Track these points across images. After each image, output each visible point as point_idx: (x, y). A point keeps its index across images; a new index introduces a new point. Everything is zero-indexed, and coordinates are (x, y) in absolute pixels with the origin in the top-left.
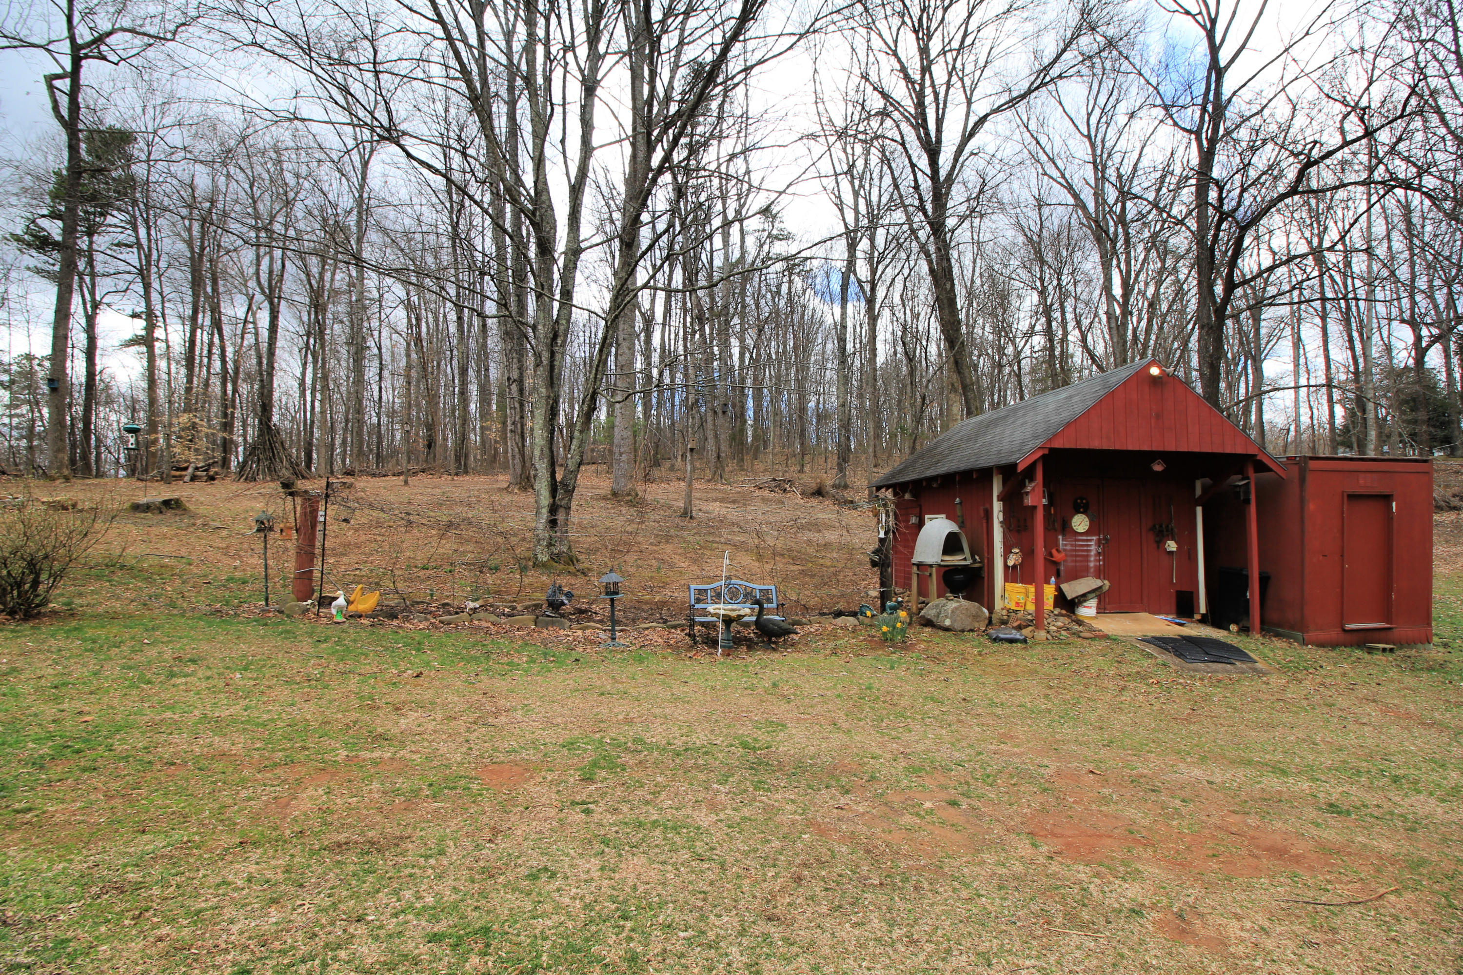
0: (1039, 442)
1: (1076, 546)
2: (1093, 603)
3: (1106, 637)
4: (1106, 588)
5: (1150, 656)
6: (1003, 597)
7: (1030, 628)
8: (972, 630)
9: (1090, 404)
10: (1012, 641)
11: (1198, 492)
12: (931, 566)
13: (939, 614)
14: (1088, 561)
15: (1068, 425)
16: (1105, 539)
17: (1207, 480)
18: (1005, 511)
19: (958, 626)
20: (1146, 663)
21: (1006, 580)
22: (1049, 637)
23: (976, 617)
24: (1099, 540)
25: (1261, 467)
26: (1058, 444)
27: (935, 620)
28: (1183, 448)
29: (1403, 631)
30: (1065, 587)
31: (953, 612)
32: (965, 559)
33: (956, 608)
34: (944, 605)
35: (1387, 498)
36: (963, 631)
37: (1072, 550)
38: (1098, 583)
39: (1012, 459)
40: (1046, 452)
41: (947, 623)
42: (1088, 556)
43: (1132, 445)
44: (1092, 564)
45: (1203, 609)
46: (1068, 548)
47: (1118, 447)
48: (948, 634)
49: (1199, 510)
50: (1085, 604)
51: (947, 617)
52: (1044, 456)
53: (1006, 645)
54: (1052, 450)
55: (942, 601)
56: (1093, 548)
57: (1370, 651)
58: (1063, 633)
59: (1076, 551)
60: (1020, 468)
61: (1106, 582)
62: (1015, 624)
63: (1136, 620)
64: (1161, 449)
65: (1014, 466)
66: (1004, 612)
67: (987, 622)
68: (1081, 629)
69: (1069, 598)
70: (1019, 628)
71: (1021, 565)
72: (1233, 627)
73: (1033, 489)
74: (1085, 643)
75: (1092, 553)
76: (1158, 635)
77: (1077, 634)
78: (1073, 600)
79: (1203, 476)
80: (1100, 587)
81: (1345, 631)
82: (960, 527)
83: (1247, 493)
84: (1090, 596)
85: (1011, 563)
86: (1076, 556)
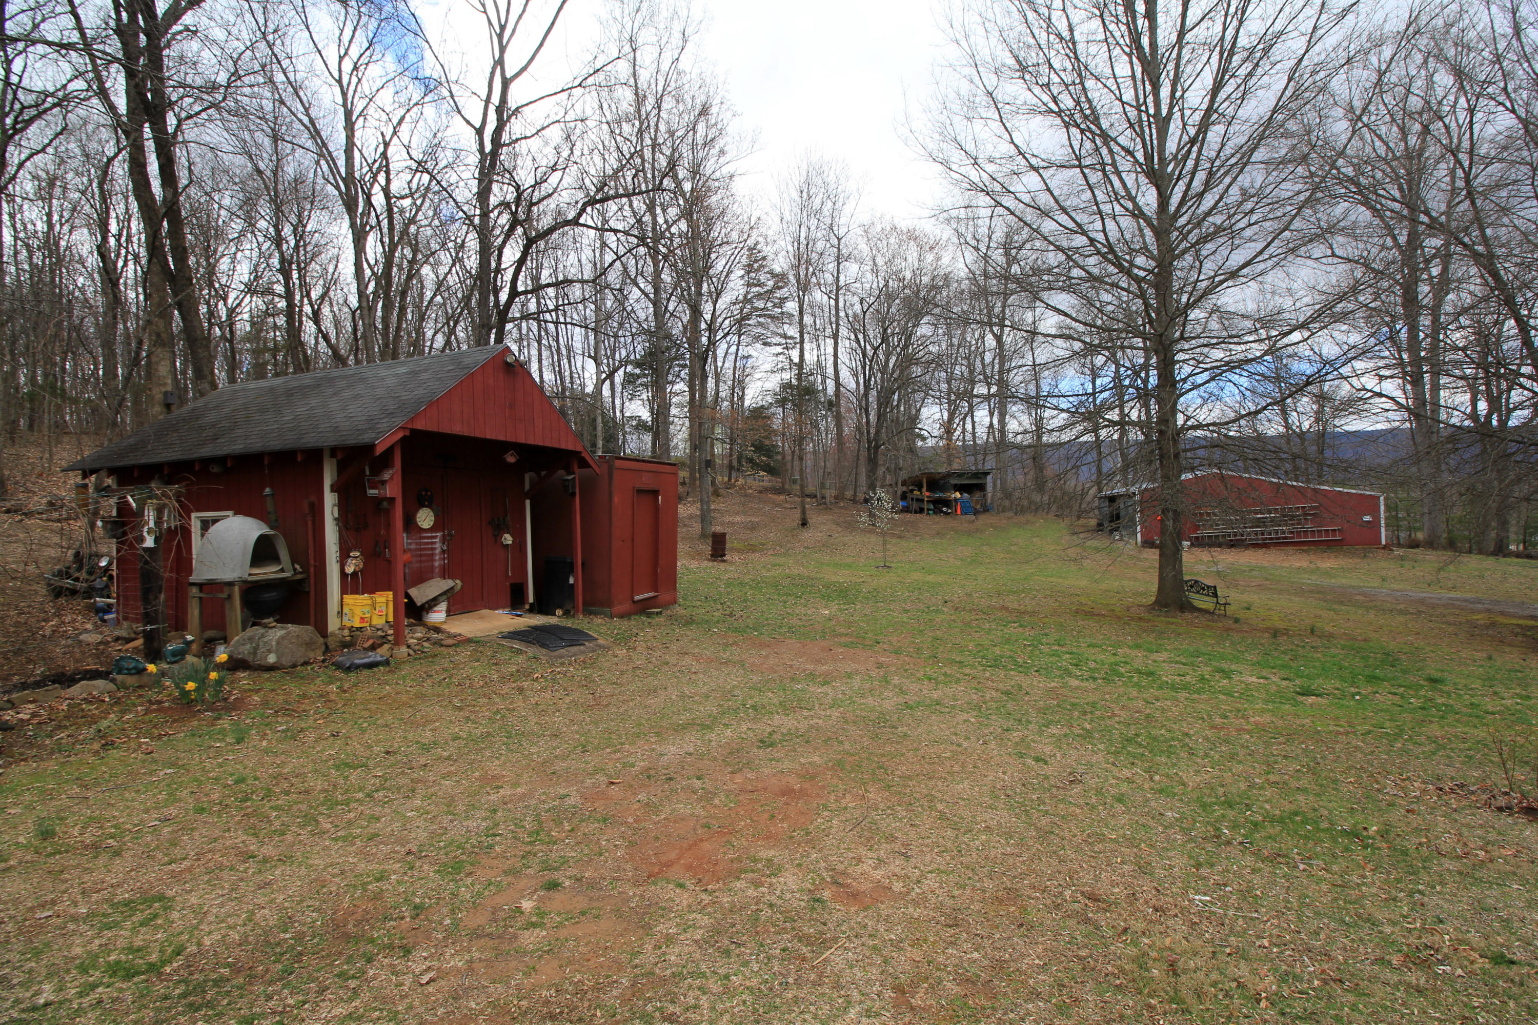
0: (400, 421)
1: (420, 544)
2: (443, 606)
3: (469, 641)
4: (459, 587)
5: (519, 652)
6: (341, 614)
7: (386, 646)
8: (306, 663)
9: (452, 384)
10: (371, 666)
11: (527, 486)
12: (231, 584)
13: (256, 649)
14: (433, 560)
15: (431, 404)
16: (450, 535)
17: (532, 474)
18: (342, 505)
19: (286, 661)
20: (521, 659)
21: (344, 591)
22: (411, 652)
23: (309, 645)
24: (444, 536)
25: (584, 464)
26: (420, 425)
27: (250, 659)
28: (531, 441)
29: (664, 597)
30: (413, 592)
31: (278, 643)
32: (282, 570)
33: (283, 638)
34: (263, 636)
35: (655, 493)
36: (294, 666)
37: (416, 550)
38: (448, 584)
39: (366, 438)
40: (408, 433)
41: (272, 659)
42: (433, 555)
43: (490, 435)
44: (437, 564)
45: (531, 600)
46: (413, 547)
47: (478, 434)
48: (277, 674)
49: (528, 502)
50: (436, 609)
51: (270, 651)
52: (403, 440)
53: (366, 672)
54: (413, 431)
55: (258, 630)
56: (438, 545)
57: (649, 615)
58: (425, 644)
59: (421, 549)
60: (379, 451)
61: (458, 581)
62: (367, 644)
63: (482, 618)
64: (513, 440)
65: (371, 447)
66: (346, 632)
67: (323, 648)
68: (440, 636)
69: (419, 604)
70: (373, 648)
71: (361, 571)
72: (559, 612)
73: (391, 478)
74: (451, 651)
75: (437, 551)
76: (511, 629)
77: (439, 643)
78: (423, 605)
79: (530, 471)
80: (452, 588)
81: (634, 602)
82: (272, 528)
83: (574, 487)
84: (441, 599)
85: (350, 569)
86: (421, 556)
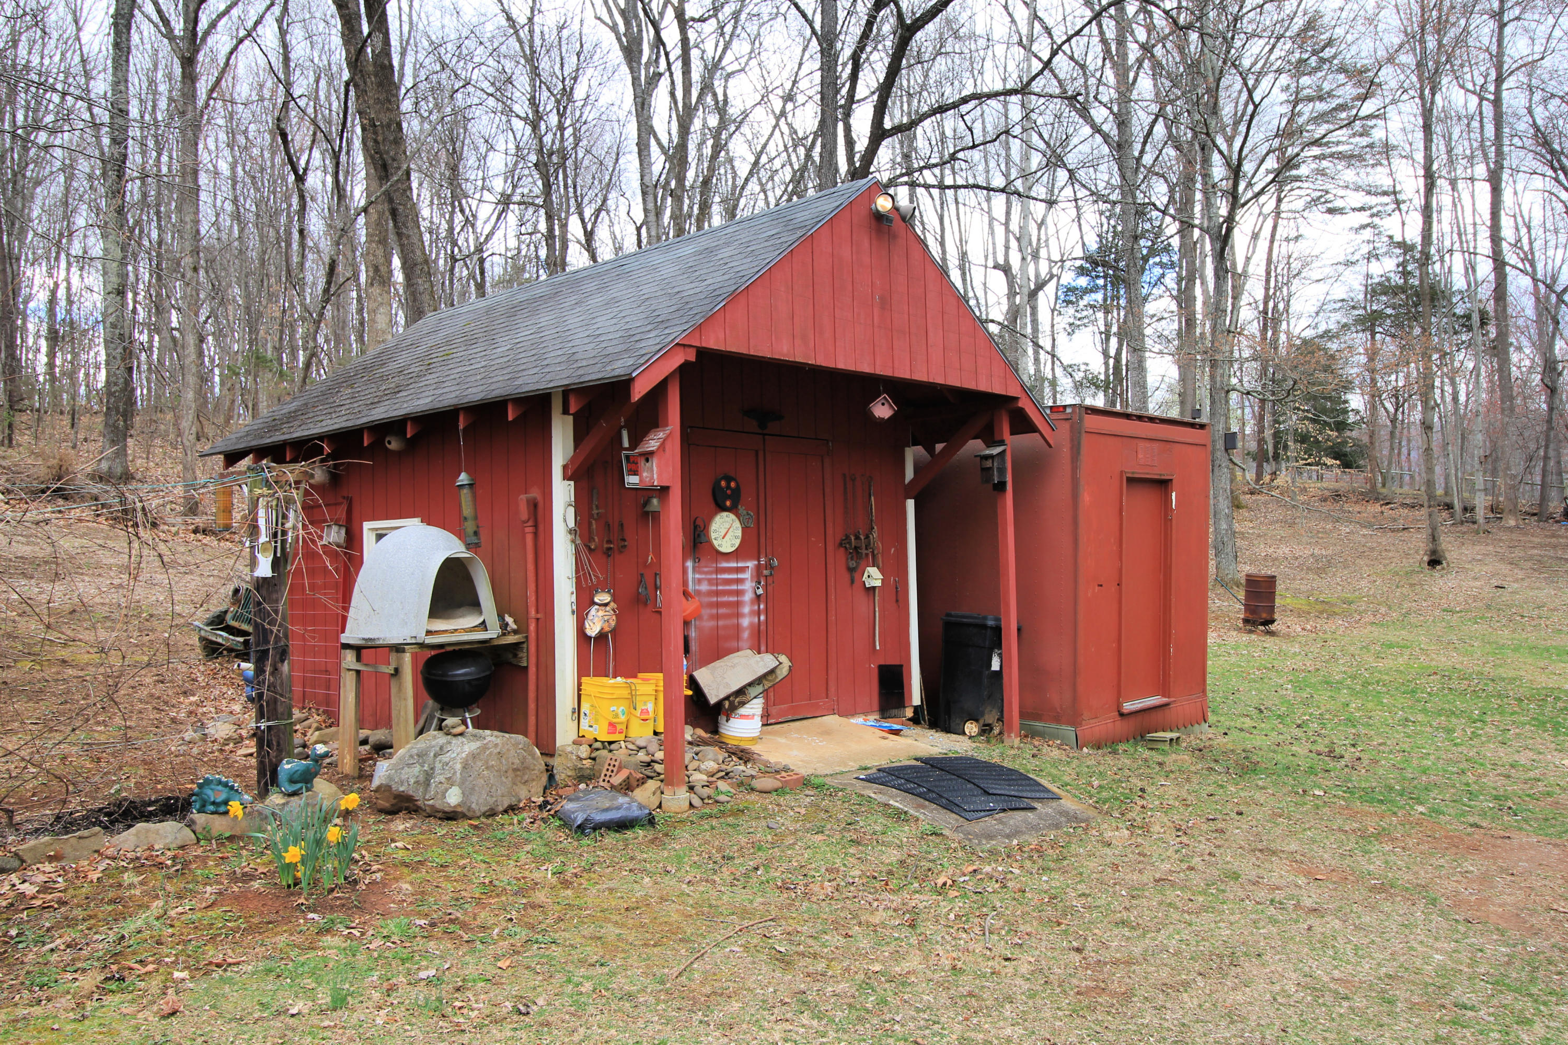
0: (676, 332)
1: (717, 582)
2: (755, 707)
3: (805, 783)
4: (783, 672)
5: (900, 816)
6: (577, 712)
7: (652, 785)
8: (512, 809)
9: (772, 256)
10: (622, 825)
11: (909, 474)
12: (398, 649)
13: (429, 776)
14: (738, 615)
15: (734, 297)
16: (769, 566)
17: (919, 449)
18: (581, 504)
19: (479, 803)
20: (905, 833)
21: (583, 671)
22: (696, 802)
23: (519, 772)
24: (758, 568)
25: (1022, 424)
26: (714, 341)
27: (418, 795)
28: (921, 375)
29: (1182, 705)
30: (703, 676)
31: (465, 766)
32: (483, 626)
33: (474, 756)
34: (441, 750)
35: (1163, 484)
36: (491, 814)
37: (710, 593)
38: (766, 662)
39: (617, 369)
40: (692, 357)
41: (453, 798)
42: (738, 604)
43: (844, 362)
44: (745, 622)
45: (916, 698)
46: (704, 587)
47: (821, 360)
48: (457, 828)
49: (910, 504)
50: (743, 711)
51: (450, 781)
52: (684, 369)
53: (611, 839)
54: (703, 353)
55: (435, 740)
56: (748, 586)
57: (1153, 745)
58: (723, 785)
59: (717, 593)
60: (638, 392)
61: (783, 658)
62: (617, 780)
63: (827, 733)
64: (888, 372)
65: (622, 386)
66: (584, 751)
67: (544, 779)
68: (749, 770)
69: (713, 700)
70: (627, 787)
71: (614, 631)
72: (971, 728)
73: (662, 446)
74: (768, 801)
75: (748, 597)
76: (884, 763)
77: (746, 786)
78: (720, 704)
79: (916, 443)
80: (772, 671)
81: (1122, 715)
82: (469, 546)
83: (1002, 471)
84: (753, 691)
85: (593, 629)
86: (718, 605)
